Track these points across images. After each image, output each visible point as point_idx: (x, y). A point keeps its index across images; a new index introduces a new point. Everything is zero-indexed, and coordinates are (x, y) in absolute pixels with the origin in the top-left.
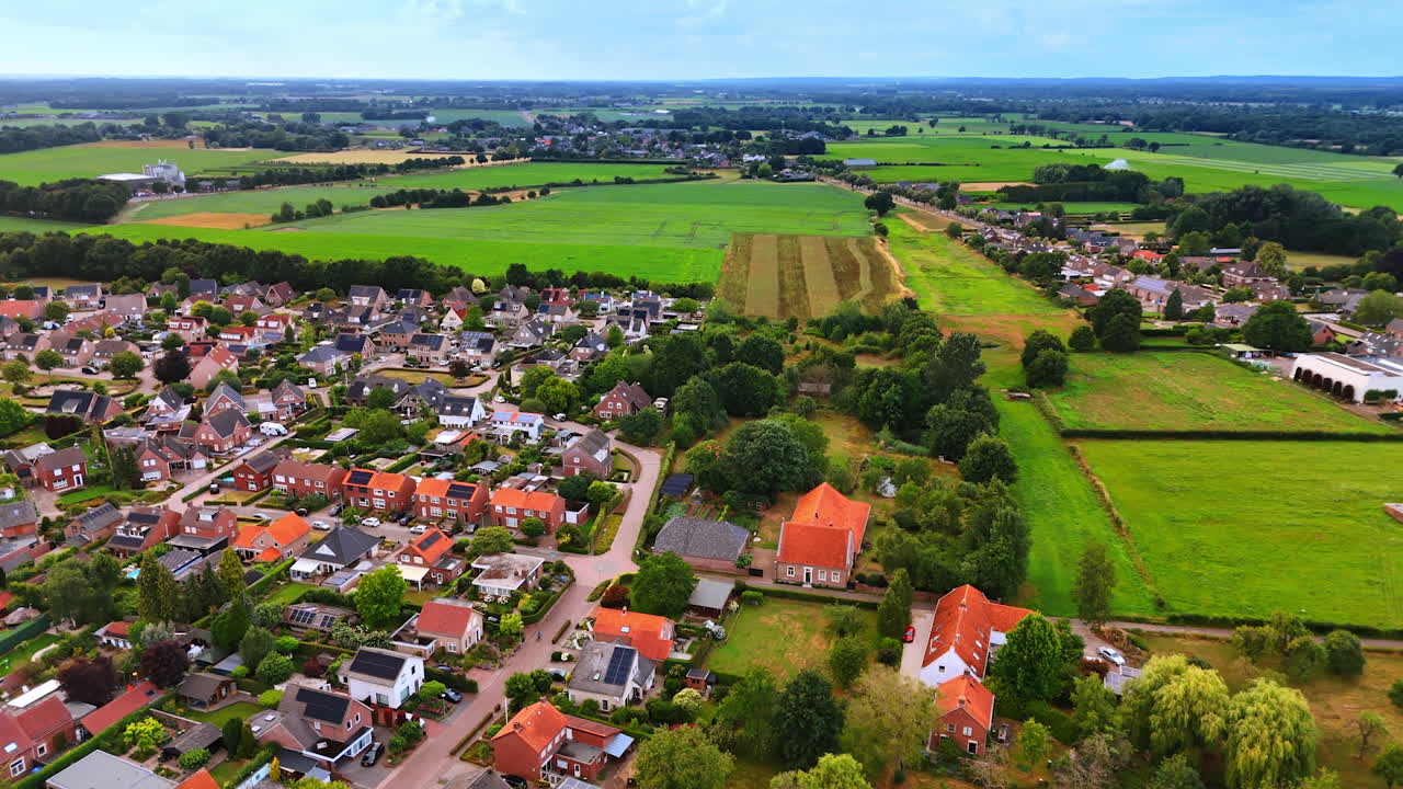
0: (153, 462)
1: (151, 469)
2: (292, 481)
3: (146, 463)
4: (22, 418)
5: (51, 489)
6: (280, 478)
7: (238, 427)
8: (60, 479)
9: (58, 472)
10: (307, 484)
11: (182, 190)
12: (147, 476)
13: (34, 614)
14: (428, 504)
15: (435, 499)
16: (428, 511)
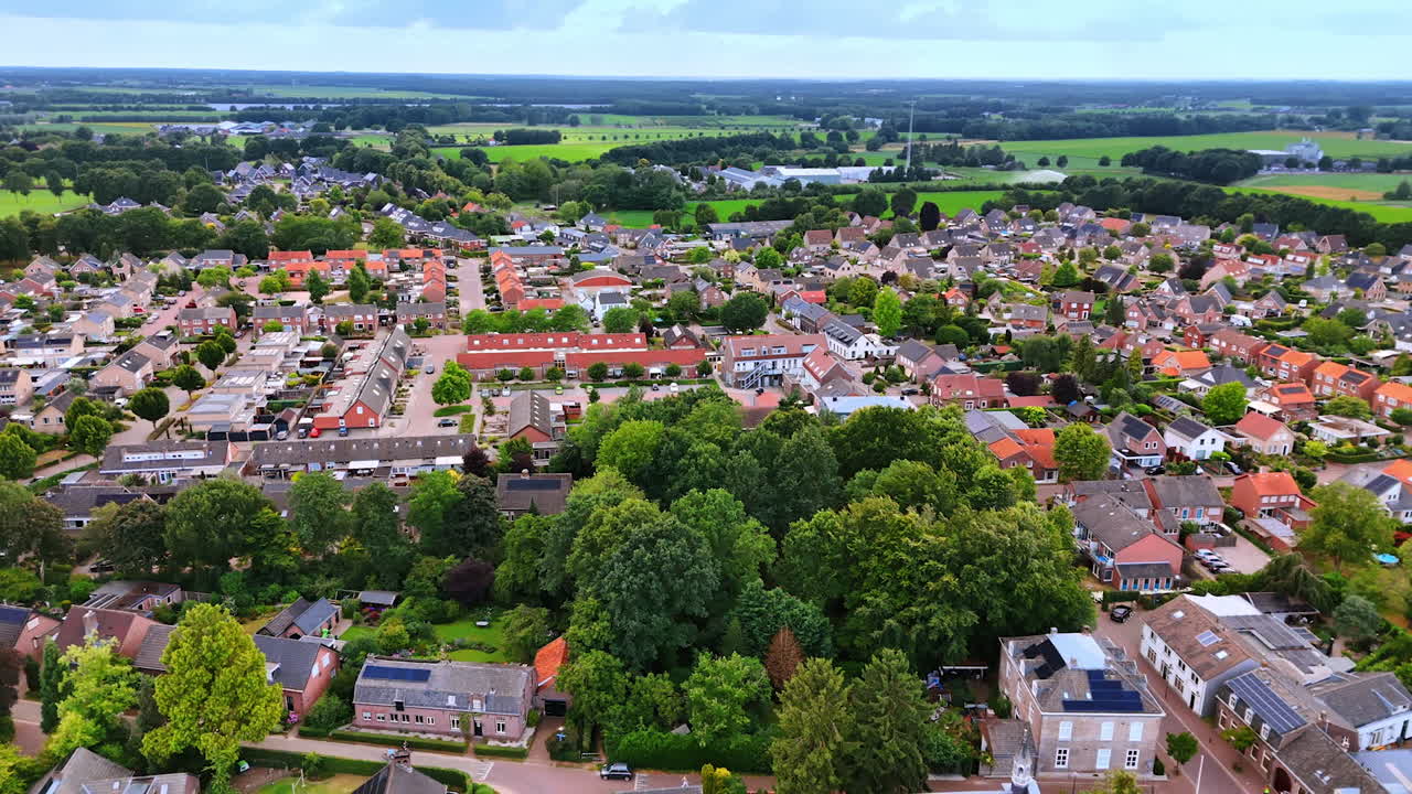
0: (1136, 315)
1: (1133, 319)
2: (1224, 344)
3: (1131, 314)
4: (1074, 278)
5: (1066, 316)
6: (1216, 341)
7: (1210, 310)
8: (1074, 310)
9: (1074, 306)
10: (1234, 348)
11: (1314, 167)
12: (1128, 323)
13: (1016, 359)
14: (1323, 383)
15: (1330, 380)
16: (1321, 388)
